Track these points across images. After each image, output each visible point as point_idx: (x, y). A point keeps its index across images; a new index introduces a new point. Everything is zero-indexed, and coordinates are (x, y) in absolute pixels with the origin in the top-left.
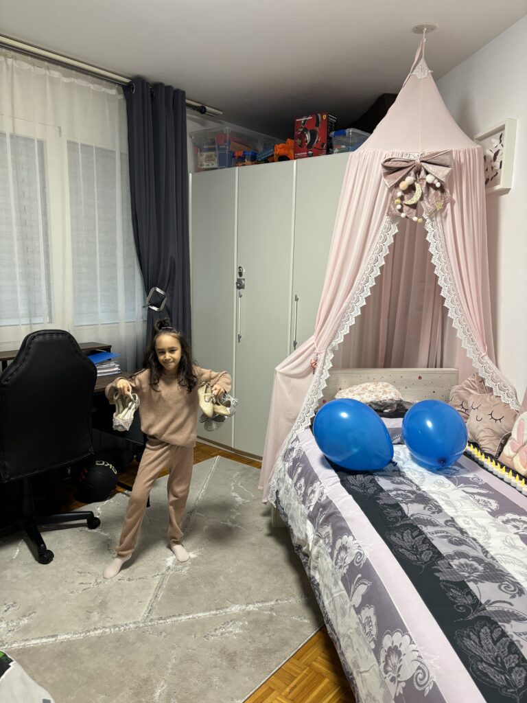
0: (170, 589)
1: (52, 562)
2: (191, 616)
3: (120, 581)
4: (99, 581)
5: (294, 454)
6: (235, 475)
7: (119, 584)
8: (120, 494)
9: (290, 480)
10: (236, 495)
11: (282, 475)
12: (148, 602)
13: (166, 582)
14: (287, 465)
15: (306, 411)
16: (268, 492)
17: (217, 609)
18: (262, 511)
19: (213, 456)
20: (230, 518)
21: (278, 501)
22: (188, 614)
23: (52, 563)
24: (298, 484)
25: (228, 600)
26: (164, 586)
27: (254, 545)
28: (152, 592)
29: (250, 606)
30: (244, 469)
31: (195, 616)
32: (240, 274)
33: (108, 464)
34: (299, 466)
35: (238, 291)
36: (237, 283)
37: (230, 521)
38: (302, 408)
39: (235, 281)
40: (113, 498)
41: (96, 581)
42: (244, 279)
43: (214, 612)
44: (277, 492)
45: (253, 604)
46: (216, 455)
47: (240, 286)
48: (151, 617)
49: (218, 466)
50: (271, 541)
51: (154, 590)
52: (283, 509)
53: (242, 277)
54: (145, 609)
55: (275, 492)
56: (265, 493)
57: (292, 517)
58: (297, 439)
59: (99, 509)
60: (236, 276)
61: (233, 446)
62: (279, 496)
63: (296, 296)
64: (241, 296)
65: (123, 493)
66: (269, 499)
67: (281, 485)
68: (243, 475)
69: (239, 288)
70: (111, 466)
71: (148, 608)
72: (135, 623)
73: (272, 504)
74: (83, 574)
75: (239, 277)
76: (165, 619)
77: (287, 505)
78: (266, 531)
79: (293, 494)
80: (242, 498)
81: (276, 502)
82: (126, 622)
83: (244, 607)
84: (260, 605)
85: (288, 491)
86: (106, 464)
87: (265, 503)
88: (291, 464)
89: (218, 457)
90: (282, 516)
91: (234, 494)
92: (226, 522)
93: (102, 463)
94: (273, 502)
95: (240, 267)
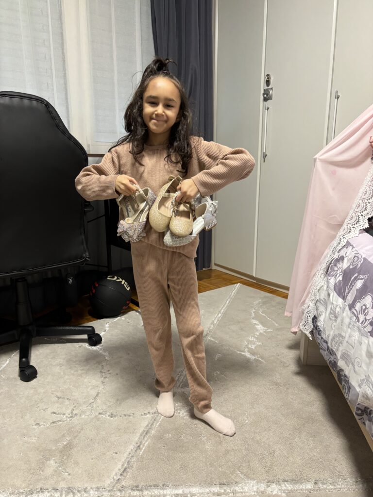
0: (159, 438)
1: (35, 380)
2: (180, 491)
3: (100, 416)
4: (74, 412)
5: (345, 265)
6: (256, 303)
7: (98, 419)
8: (134, 312)
9: (340, 300)
10: (257, 322)
11: (323, 295)
12: (126, 455)
13: (156, 425)
14: (332, 281)
15: (360, 208)
16: (300, 319)
17: (222, 484)
18: (287, 343)
19: (234, 284)
20: (248, 348)
21: (316, 330)
22: (176, 486)
23: (34, 382)
24: (358, 306)
25: (239, 469)
26: (153, 432)
27: (277, 384)
28: (136, 438)
29: (274, 486)
30: (265, 297)
31: (187, 490)
32: (268, 83)
33: (121, 280)
34: (356, 279)
35: (265, 103)
36: (264, 94)
37: (248, 351)
38: (354, 205)
39: (262, 92)
40: (126, 316)
41: (72, 412)
42: (272, 89)
43: (216, 489)
44: (315, 319)
45: (278, 482)
46: (237, 283)
47: (267, 97)
48: (123, 483)
49: (238, 292)
50: (301, 383)
51: (138, 435)
52: (327, 342)
53: (270, 87)
54: (119, 466)
55: (310, 319)
56: (294, 320)
57: (346, 356)
58: (348, 244)
59: (107, 325)
60: (263, 86)
61: (254, 275)
62: (319, 324)
63: (336, 92)
64: (268, 109)
65: (137, 311)
66: (301, 328)
67: (321, 308)
68: (264, 303)
69: (265, 100)
70: (123, 281)
71: (123, 465)
72: (98, 489)
73: (306, 335)
74: (61, 400)
75: (266, 88)
76: (141, 490)
77: (334, 338)
78: (293, 367)
79: (347, 321)
80: (264, 326)
81: (312, 333)
82: (86, 486)
83: (262, 487)
84: (289, 487)
85: (336, 317)
86: (118, 279)
87: (295, 333)
88: (341, 278)
89: (239, 284)
90: (325, 354)
91: (254, 321)
92: (244, 352)
93: (114, 278)
94: (307, 333)
95: (268, 75)
